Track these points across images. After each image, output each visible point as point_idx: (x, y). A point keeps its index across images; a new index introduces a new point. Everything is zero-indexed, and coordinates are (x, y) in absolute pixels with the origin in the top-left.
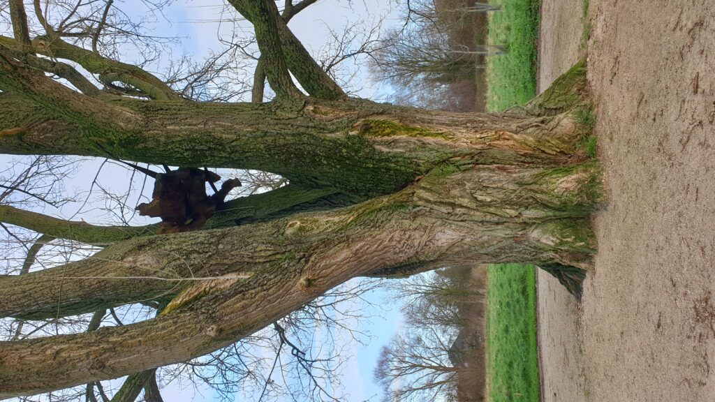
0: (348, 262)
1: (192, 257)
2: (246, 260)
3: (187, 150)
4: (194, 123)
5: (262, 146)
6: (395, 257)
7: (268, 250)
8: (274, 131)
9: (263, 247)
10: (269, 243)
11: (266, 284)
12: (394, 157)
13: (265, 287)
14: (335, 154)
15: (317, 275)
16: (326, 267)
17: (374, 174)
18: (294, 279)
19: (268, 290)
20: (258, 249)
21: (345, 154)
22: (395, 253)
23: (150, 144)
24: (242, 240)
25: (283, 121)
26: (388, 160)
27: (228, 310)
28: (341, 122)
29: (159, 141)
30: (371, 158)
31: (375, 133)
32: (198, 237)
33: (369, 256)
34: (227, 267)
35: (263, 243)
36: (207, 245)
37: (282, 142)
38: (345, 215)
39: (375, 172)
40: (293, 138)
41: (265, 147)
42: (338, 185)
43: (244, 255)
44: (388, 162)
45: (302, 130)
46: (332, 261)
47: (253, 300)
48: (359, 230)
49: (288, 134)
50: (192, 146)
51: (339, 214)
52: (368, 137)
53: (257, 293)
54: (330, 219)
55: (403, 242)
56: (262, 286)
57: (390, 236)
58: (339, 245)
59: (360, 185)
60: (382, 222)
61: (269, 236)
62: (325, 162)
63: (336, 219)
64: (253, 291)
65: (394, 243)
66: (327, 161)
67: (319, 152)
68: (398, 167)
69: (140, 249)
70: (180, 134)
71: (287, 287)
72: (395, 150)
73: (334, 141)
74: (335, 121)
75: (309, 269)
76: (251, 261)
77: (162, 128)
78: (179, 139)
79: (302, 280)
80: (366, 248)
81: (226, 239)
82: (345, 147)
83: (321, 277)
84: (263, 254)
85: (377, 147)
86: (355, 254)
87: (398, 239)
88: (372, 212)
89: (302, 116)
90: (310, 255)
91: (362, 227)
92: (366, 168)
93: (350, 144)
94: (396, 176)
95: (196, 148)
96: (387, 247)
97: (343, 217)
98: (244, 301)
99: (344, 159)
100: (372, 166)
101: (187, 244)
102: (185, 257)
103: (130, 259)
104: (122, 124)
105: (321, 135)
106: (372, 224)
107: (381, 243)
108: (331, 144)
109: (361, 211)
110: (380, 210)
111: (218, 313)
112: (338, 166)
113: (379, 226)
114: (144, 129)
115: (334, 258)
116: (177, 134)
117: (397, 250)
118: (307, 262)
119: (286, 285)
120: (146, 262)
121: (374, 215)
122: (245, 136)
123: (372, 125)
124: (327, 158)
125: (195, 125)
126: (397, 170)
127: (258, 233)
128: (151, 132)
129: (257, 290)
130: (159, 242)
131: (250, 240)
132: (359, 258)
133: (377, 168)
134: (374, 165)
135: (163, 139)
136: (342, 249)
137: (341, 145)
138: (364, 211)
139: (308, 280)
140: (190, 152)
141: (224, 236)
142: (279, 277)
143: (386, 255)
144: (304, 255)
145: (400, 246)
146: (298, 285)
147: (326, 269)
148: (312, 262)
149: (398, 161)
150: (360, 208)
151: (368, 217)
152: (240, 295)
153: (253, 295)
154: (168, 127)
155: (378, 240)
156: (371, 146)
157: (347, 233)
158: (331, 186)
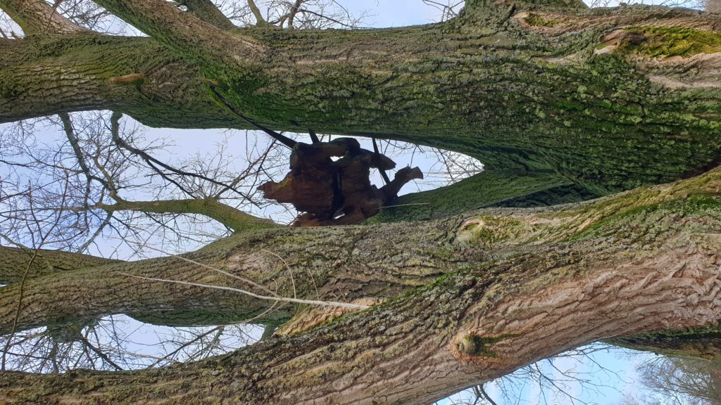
0: (575, 311)
1: (314, 264)
2: (390, 278)
3: (322, 98)
4: (334, 54)
5: (432, 88)
6: (688, 313)
7: (426, 267)
8: (453, 59)
9: (417, 261)
10: (428, 254)
11: (382, 333)
12: (695, 99)
13: (378, 339)
14: (564, 97)
15: (500, 331)
16: (520, 315)
17: (641, 138)
18: (444, 332)
19: (385, 346)
20: (410, 263)
21: (583, 96)
22: (688, 305)
23: (274, 89)
24: (388, 246)
25: (469, 43)
26: (677, 106)
27: (292, 379)
28: (580, 36)
29: (286, 83)
30: (638, 103)
31: (653, 49)
32: (329, 235)
33: (624, 303)
34: (360, 286)
35: (419, 253)
36: (337, 248)
37: (465, 78)
38: (573, 215)
39: (645, 134)
40: (486, 70)
41: (437, 88)
42: (564, 165)
43: (386, 269)
44: (679, 110)
45: (502, 54)
46: (537, 304)
47: (349, 364)
48: (604, 244)
49: (476, 63)
50: (328, 91)
51: (563, 214)
52: (636, 57)
53: (360, 350)
54: (542, 221)
55: (710, 281)
56: (374, 335)
57: (679, 266)
58: (555, 271)
59: (608, 164)
60: (659, 233)
61: (429, 242)
62: (542, 115)
63: (556, 222)
64: (353, 344)
65: (687, 282)
66: (545, 111)
67: (530, 94)
68: (703, 122)
69: (252, 246)
70: (313, 72)
71: (427, 347)
72: (697, 85)
73: (563, 72)
74: (568, 34)
75: (481, 313)
76: (396, 280)
77: (290, 63)
78: (311, 79)
79: (462, 337)
80: (618, 284)
81: (365, 242)
82: (583, 82)
83: (507, 336)
84: (416, 272)
85: (655, 79)
86: (593, 295)
87: (698, 274)
88: (634, 211)
89: (506, 30)
90: (488, 284)
91: (612, 239)
92: (626, 125)
93: (595, 73)
94: (694, 142)
95: (335, 94)
96: (669, 288)
97: (570, 219)
98: (329, 364)
99: (581, 107)
100: (639, 120)
101: (312, 243)
102: (305, 263)
103: (237, 258)
104: (237, 57)
105: (537, 61)
106: (634, 235)
107: (655, 278)
108: (556, 77)
109: (608, 209)
110: (654, 208)
111: (270, 383)
112: (567, 123)
113: (651, 241)
114: (266, 65)
115: (540, 298)
116: (309, 72)
117: (694, 298)
118: (477, 297)
119: (426, 342)
120: (255, 265)
121: (639, 217)
122: (406, 70)
123: (647, 35)
124: (545, 105)
125: (335, 57)
126: (699, 128)
127: (414, 237)
128: (276, 69)
129: (361, 341)
130: (279, 237)
131: (398, 246)
132: (600, 304)
133: (651, 124)
134: (644, 117)
135: (290, 81)
136: (562, 280)
137: (576, 77)
138: (617, 209)
139: (475, 339)
140: (326, 102)
141: (363, 236)
142: (412, 322)
143: (665, 307)
144: (474, 282)
145: (701, 290)
146: (451, 346)
147: (520, 320)
148: (490, 299)
149: (703, 109)
150: (609, 204)
151: (626, 220)
152: (325, 348)
153: (351, 354)
154: (299, 63)
155: (647, 270)
156: (642, 77)
157: (576, 248)
158: (552, 172)
